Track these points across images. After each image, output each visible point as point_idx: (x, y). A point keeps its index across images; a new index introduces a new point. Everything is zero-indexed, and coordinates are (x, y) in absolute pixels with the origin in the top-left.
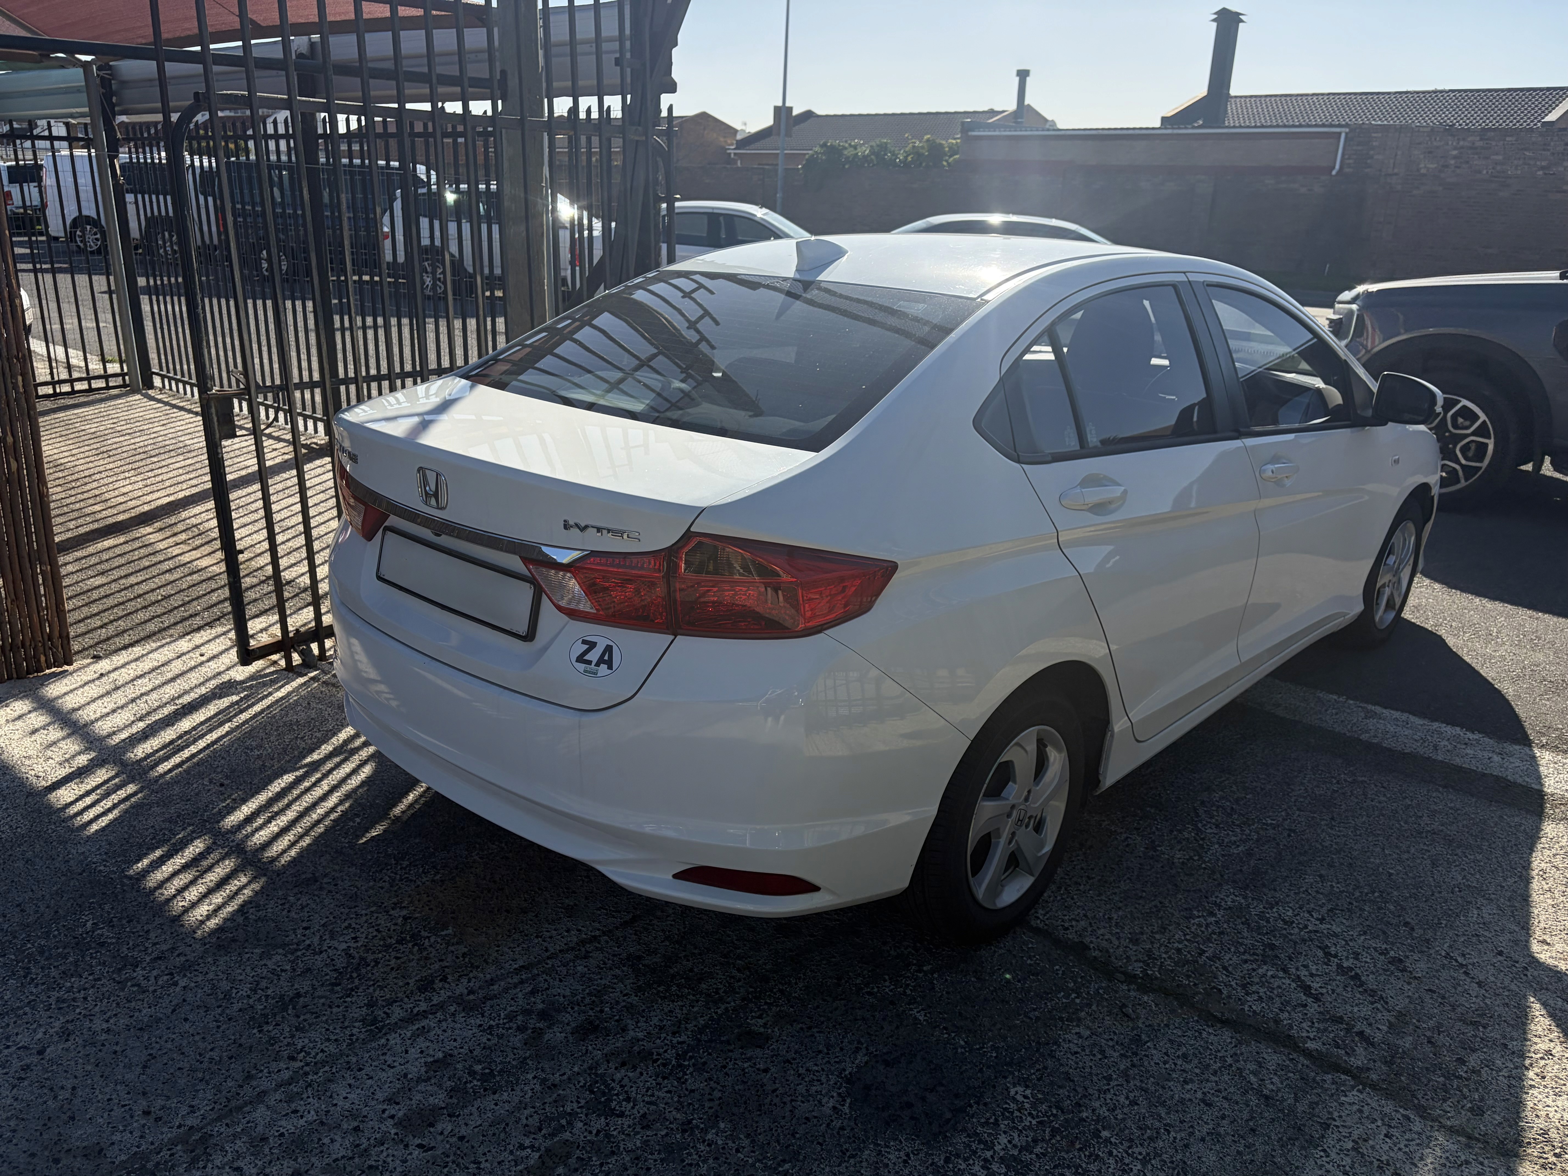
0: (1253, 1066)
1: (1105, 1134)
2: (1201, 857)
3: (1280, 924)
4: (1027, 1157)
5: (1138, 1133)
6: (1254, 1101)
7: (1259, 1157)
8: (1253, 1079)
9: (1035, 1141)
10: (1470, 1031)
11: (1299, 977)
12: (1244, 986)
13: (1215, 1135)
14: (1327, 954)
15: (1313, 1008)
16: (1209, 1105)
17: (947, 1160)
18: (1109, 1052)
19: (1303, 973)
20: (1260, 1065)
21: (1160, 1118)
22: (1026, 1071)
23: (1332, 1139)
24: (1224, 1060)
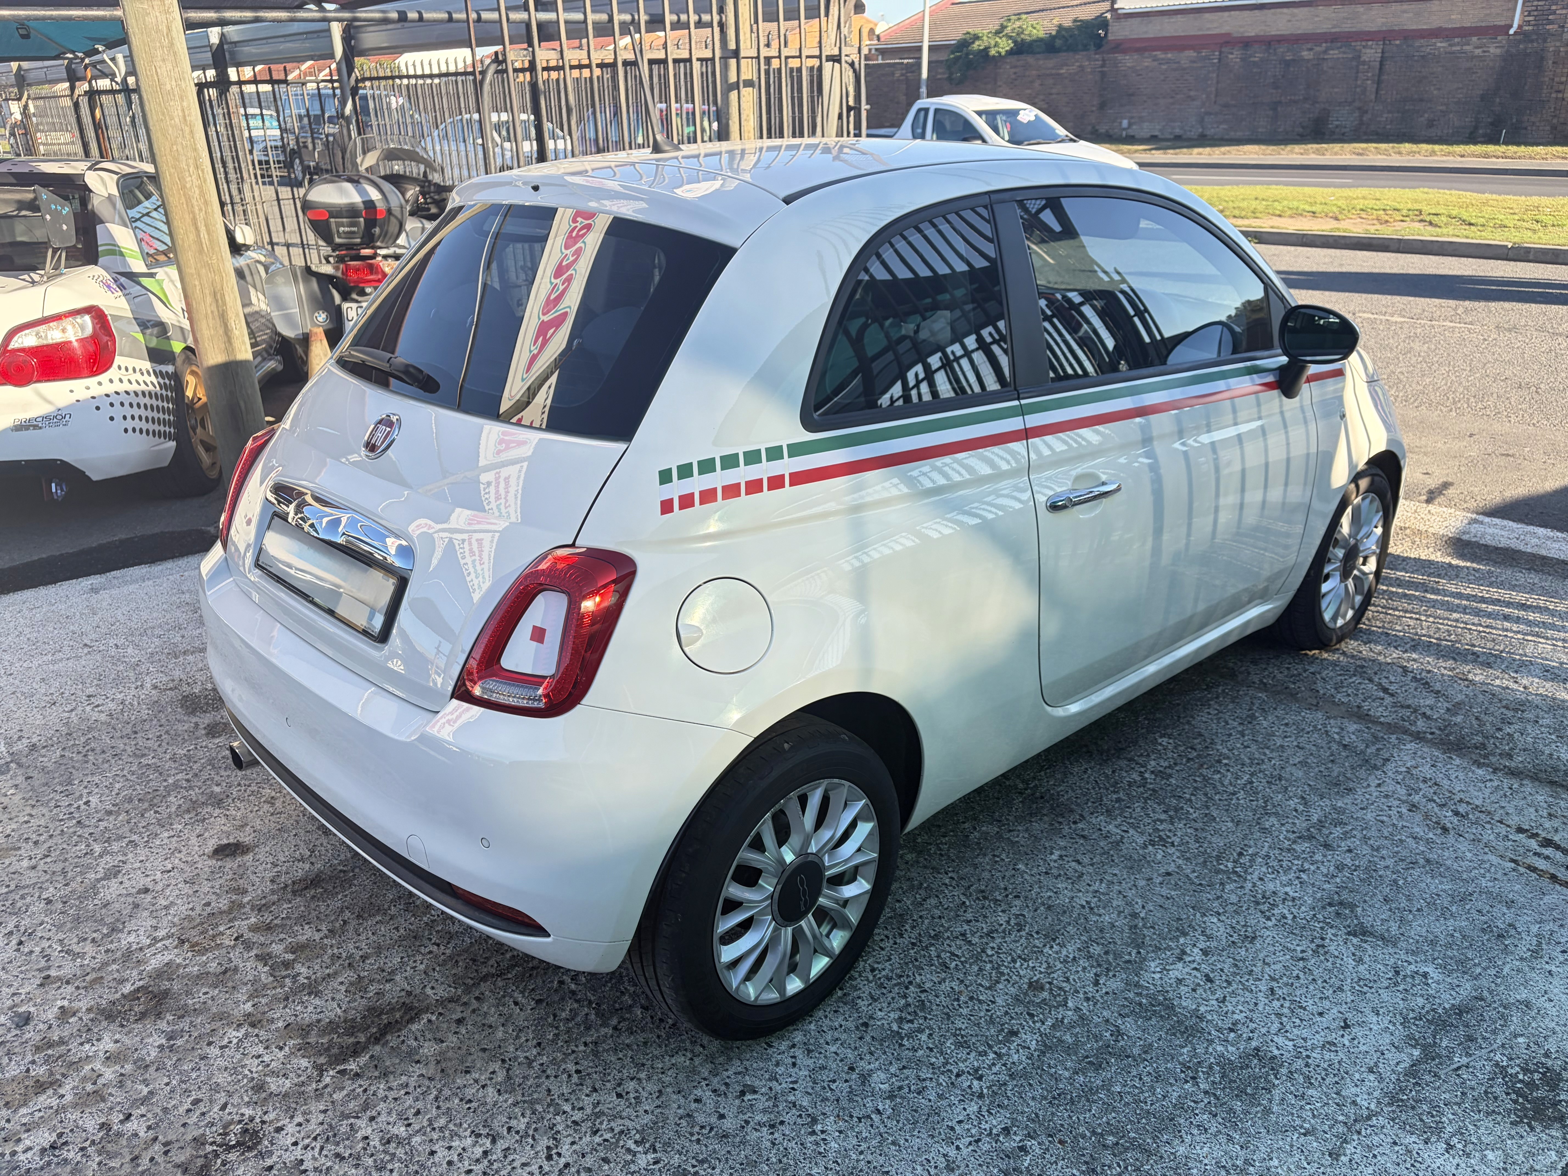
0: (1337, 730)
1: (1225, 761)
4: (1169, 771)
5: (1248, 761)
6: (1334, 747)
7: (1335, 774)
8: (1336, 736)
9: (1176, 764)
10: (1510, 714)
11: (1380, 684)
12: (1336, 689)
13: (1304, 763)
14: (1405, 671)
15: (1388, 700)
16: (1302, 748)
17: (1114, 772)
18: (1230, 722)
19: (1384, 681)
20: (1342, 729)
21: (1265, 754)
22: (1169, 731)
23: (1390, 766)
24: (1315, 727)
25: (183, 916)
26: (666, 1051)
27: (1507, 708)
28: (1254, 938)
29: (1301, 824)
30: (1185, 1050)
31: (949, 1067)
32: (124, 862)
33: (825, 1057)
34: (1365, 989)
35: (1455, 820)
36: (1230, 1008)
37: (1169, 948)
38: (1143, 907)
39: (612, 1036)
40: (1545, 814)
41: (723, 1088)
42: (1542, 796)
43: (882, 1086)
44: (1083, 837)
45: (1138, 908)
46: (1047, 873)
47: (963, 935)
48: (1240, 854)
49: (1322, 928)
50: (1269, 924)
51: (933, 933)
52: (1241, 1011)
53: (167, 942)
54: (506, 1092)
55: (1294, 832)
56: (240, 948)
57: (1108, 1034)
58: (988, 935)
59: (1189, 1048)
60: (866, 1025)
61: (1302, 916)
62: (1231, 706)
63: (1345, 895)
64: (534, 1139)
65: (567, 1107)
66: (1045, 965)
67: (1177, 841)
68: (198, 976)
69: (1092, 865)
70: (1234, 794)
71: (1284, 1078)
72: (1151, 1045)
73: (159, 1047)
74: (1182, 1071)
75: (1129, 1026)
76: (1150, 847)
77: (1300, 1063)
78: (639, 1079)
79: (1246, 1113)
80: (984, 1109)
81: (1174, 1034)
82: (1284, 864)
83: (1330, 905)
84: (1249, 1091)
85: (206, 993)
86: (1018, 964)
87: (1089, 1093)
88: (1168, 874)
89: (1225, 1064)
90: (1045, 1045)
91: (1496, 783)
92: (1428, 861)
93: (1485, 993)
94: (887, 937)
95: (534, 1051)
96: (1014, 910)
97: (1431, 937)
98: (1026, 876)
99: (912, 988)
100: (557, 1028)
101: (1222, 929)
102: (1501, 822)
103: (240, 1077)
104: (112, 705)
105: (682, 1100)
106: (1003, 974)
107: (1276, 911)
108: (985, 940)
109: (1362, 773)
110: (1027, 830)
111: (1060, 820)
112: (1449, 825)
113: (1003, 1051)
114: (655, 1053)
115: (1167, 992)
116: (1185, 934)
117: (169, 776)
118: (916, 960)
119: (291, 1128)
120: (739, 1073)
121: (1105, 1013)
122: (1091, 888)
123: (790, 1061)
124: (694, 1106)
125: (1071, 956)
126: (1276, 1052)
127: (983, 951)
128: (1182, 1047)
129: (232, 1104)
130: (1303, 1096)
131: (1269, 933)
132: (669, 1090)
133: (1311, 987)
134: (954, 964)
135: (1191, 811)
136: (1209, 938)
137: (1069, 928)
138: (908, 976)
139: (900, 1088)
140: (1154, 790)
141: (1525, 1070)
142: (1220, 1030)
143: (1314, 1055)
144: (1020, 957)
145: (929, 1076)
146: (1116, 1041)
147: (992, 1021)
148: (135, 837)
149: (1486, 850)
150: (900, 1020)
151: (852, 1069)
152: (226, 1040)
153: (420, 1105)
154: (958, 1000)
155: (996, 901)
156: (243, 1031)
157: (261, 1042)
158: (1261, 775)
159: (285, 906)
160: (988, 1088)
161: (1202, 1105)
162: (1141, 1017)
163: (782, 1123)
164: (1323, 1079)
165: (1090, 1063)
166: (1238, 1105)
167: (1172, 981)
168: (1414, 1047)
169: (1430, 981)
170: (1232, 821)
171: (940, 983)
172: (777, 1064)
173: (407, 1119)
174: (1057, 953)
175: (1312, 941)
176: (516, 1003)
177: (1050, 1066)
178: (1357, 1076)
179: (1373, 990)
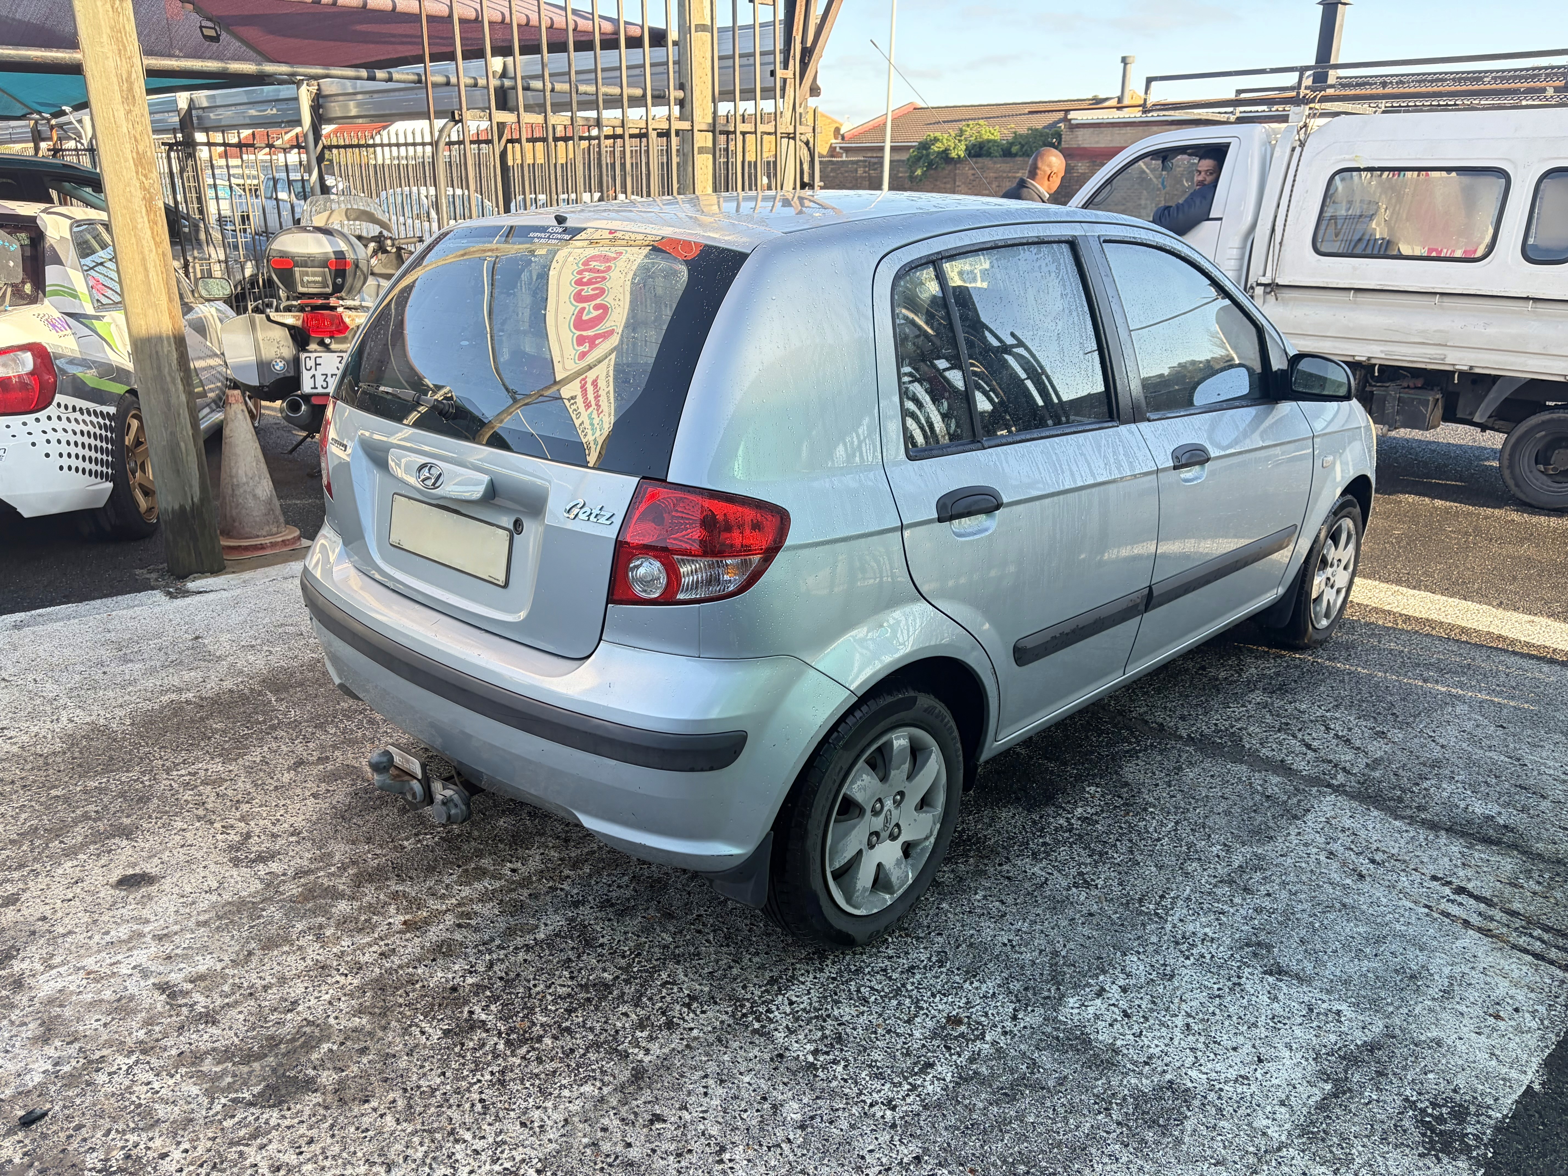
0: (1261, 782)
1: (1151, 810)
2: (1240, 675)
3: (1296, 712)
4: (1095, 817)
5: (1173, 810)
6: (1257, 797)
7: (1256, 823)
8: (1259, 788)
9: (1102, 811)
10: (1426, 770)
11: (1304, 740)
12: (1261, 744)
13: (1228, 813)
14: (1328, 728)
15: (1310, 755)
16: (1226, 799)
17: (1041, 817)
18: (1157, 773)
19: (1306, 738)
20: (1266, 781)
21: (1190, 803)
22: (1097, 780)
23: (1310, 816)
24: (1240, 779)
25: (80, 944)
26: (575, 1080)
27: (1425, 765)
28: (1172, 976)
29: (1222, 870)
30: (1100, 1082)
31: (863, 1097)
32: (24, 891)
33: (738, 1087)
34: (1279, 1025)
35: (1372, 866)
36: (1147, 1043)
37: (1088, 985)
38: (1065, 946)
39: (520, 1065)
40: (1459, 864)
41: (632, 1117)
42: (1456, 847)
43: (794, 1116)
44: (1009, 878)
45: (1059, 947)
46: (970, 912)
47: (885, 970)
48: (1162, 897)
49: (1239, 967)
50: (1188, 962)
51: (853, 968)
52: (1157, 1046)
53: (62, 970)
54: (406, 1121)
55: (1215, 877)
56: (137, 976)
57: (1024, 1067)
58: (908, 971)
59: (1104, 1080)
60: (781, 1056)
61: (1220, 955)
62: (1159, 758)
63: (1262, 936)
64: (431, 1168)
65: (468, 1136)
66: (964, 1000)
67: (1100, 882)
68: (91, 1003)
69: (1016, 904)
70: (1159, 840)
71: (1197, 1110)
72: (1066, 1077)
73: (44, 1072)
74: (1096, 1103)
75: (1045, 1059)
76: (1074, 889)
77: (1212, 1096)
78: (545, 1108)
79: (1157, 1143)
80: (897, 1138)
81: (1090, 1067)
82: (1205, 907)
83: (1248, 945)
84: (1161, 1121)
85: (97, 1020)
86: (938, 999)
87: (1002, 1124)
88: (1091, 915)
89: (1139, 1097)
90: (961, 1077)
91: (1412, 834)
92: (1344, 905)
93: (1397, 1032)
94: (808, 972)
95: (438, 1081)
96: (936, 947)
97: (1345, 977)
98: (949, 915)
99: (830, 1021)
100: (463, 1057)
101: (1142, 968)
102: (1416, 870)
103: (127, 1103)
104: (25, 738)
105: (588, 1129)
106: (922, 1008)
107: (1194, 951)
108: (904, 976)
109: (1283, 822)
110: (953, 871)
111: (986, 861)
112: (1364, 872)
113: (919, 1082)
114: (563, 1082)
115: (1085, 1027)
116: (1104, 972)
117: (78, 807)
118: (836, 994)
119: (177, 1154)
120: (649, 1102)
121: (1022, 1047)
122: (1013, 927)
123: (703, 1090)
124: (600, 1134)
125: (991, 992)
126: (1190, 1085)
127: (904, 985)
128: (1096, 1079)
129: (117, 1130)
130: (1214, 1127)
131: (1188, 973)
132: (576, 1119)
133: (1227, 1023)
134: (873, 998)
135: (1115, 855)
136: (1129, 975)
137: (990, 965)
138: (827, 1009)
139: (812, 1118)
140: (1079, 835)
141: (1434, 1105)
142: (1135, 1063)
143: (1226, 1088)
144: (939, 992)
145: (841, 1106)
146: (1032, 1073)
147: (908, 1054)
148: (37, 866)
149: (1401, 896)
150: (815, 1052)
151: (765, 1099)
152: (116, 1067)
153: (314, 1132)
154: (875, 1033)
155: (918, 938)
156: (134, 1058)
157: (152, 1069)
158: (1185, 823)
159: (189, 936)
160: (902, 1118)
161: (1114, 1135)
162: (1058, 1050)
163: (690, 1151)
164: (1235, 1111)
165: (1005, 1094)
166: (1149, 1136)
167: (1090, 1016)
168: (1326, 1081)
169: (1343, 1019)
170: (1156, 866)
171: (858, 1016)
172: (689, 1094)
173: (300, 1147)
174: (977, 988)
175: (1229, 980)
176: (423, 1033)
177: (964, 1097)
178: (1269, 1108)
179: (1287, 1027)
